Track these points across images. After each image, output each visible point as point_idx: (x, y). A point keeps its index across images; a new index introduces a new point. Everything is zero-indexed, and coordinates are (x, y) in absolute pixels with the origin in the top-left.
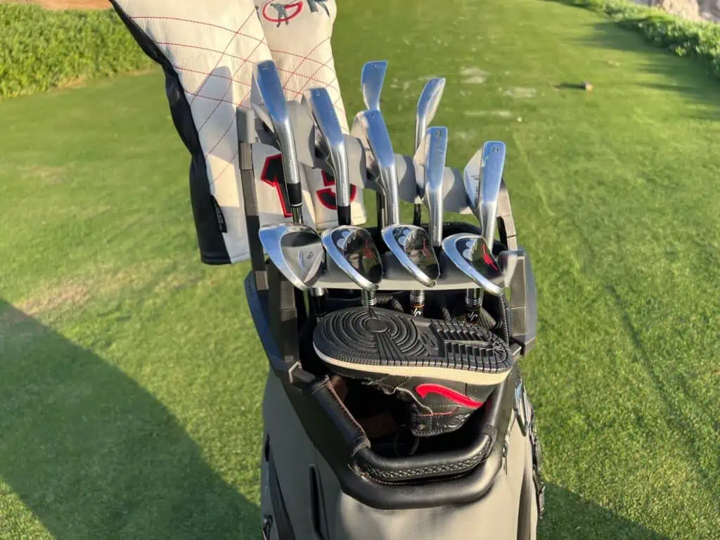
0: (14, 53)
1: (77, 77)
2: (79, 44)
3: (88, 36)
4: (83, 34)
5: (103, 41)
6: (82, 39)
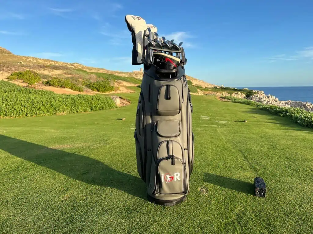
0: (43, 103)
1: (63, 112)
2: (66, 102)
3: (70, 100)
4: (68, 100)
5: (75, 102)
6: (67, 101)
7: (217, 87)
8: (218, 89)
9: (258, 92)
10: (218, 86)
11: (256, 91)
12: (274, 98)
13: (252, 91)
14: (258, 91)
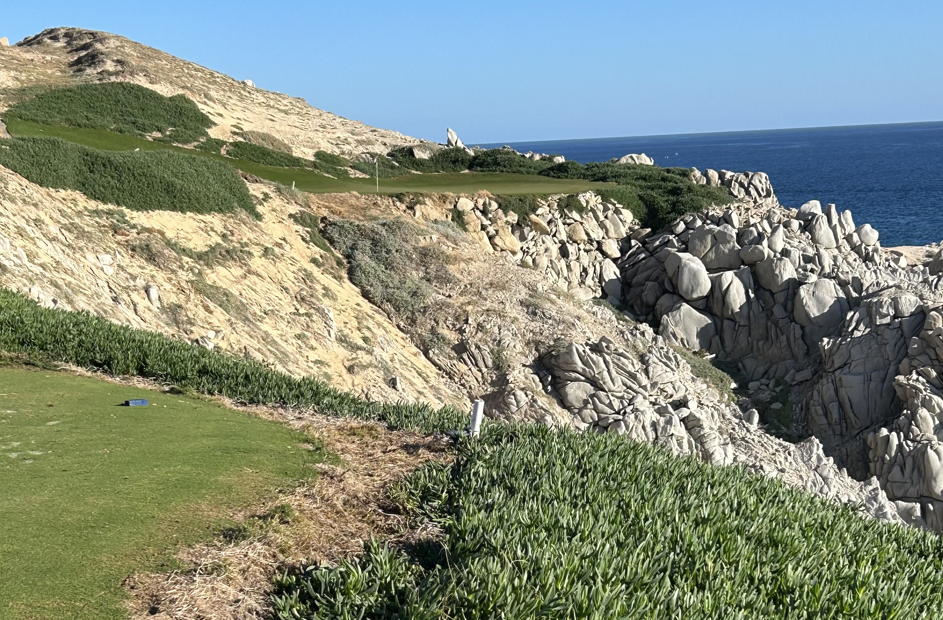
7: (410, 151)
8: (419, 164)
9: (726, 184)
10: (423, 146)
11: (714, 174)
12: (851, 227)
13: (685, 174)
14: (729, 174)
